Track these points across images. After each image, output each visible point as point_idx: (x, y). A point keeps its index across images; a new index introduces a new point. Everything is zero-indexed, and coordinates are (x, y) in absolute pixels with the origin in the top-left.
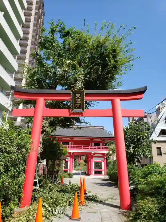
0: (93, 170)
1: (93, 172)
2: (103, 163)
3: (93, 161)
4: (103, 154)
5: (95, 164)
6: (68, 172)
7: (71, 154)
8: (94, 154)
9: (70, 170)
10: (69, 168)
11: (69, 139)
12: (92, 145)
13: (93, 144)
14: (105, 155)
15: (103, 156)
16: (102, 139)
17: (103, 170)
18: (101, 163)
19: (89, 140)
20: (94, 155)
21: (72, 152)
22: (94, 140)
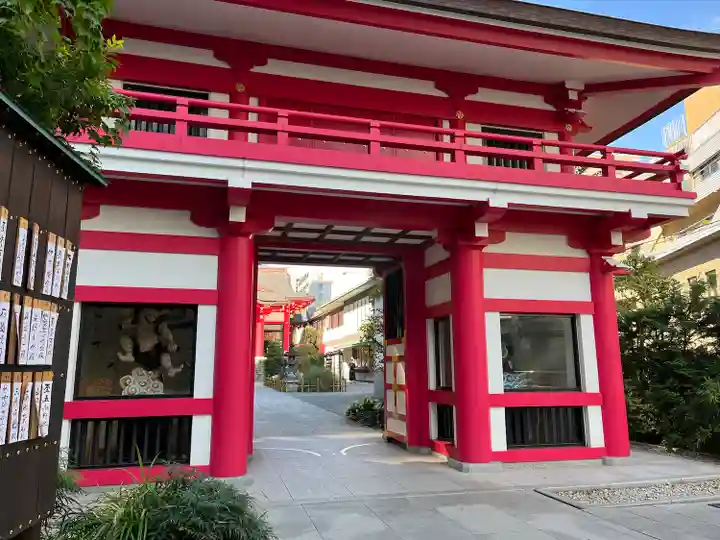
0: (496, 401)
1: (497, 418)
2: (586, 323)
7: (237, 215)
9: (216, 407)
10: (204, 386)
15: (580, 254)
17: (592, 399)
18: (566, 317)
20: (490, 249)
21: (240, 180)
22: (484, 96)
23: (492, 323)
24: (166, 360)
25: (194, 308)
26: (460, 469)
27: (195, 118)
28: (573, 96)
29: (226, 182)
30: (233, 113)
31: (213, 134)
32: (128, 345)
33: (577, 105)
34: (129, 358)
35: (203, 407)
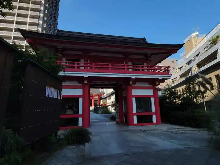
0: (135, 114)
1: (135, 118)
2: (152, 99)
3: (134, 96)
5: (136, 101)
6: (80, 121)
7: (86, 82)
8: (135, 80)
10: (80, 112)
15: (151, 86)
17: (154, 114)
18: (148, 98)
20: (134, 86)
21: (86, 76)
22: (132, 56)
23: (134, 100)
24: (74, 108)
25: (79, 98)
26: (128, 127)
27: (78, 65)
28: (149, 56)
29: (84, 76)
30: (85, 64)
31: (81, 68)
32: (67, 105)
33: (150, 57)
34: (67, 107)
35: (81, 116)
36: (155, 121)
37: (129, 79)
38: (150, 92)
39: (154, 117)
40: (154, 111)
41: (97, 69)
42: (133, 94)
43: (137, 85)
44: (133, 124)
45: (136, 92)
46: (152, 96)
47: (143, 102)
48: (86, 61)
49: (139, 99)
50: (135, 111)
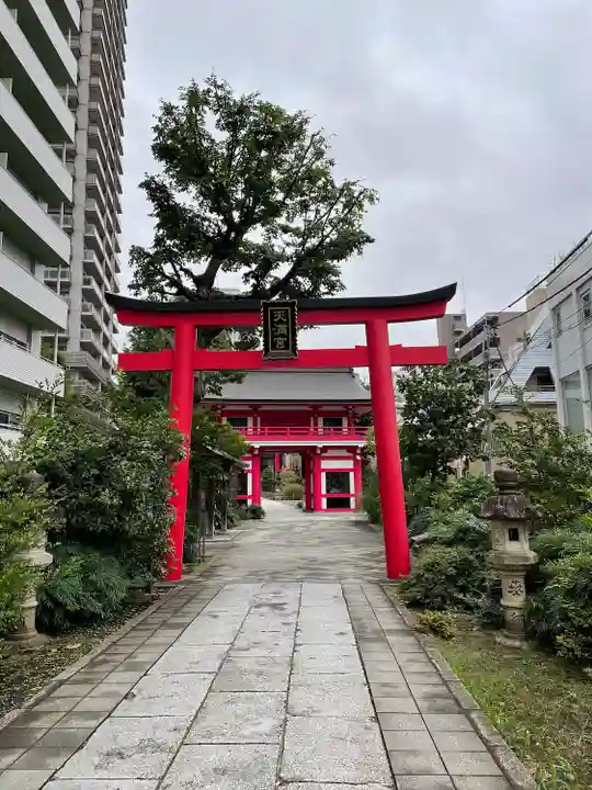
0: (324, 496)
1: (324, 502)
2: (352, 474)
3: (323, 470)
4: (352, 449)
5: (327, 478)
6: (249, 502)
7: (256, 452)
8: (325, 449)
9: (253, 497)
10: (250, 492)
11: (247, 408)
12: (316, 424)
13: (321, 421)
14: (358, 452)
15: (351, 454)
16: (346, 406)
17: (353, 495)
18: (345, 473)
19: (306, 408)
20: (324, 455)
21: (257, 446)
22: (325, 408)
23: (323, 475)
29: (254, 447)
30: (254, 429)
35: (250, 497)
36: (353, 506)
37: (314, 448)
38: (349, 464)
39: (352, 499)
40: (352, 491)
41: (273, 435)
42: (323, 467)
43: (330, 453)
44: (321, 509)
45: (326, 465)
46: (351, 470)
47: (338, 478)
48: (255, 424)
49: (332, 475)
50: (324, 491)
